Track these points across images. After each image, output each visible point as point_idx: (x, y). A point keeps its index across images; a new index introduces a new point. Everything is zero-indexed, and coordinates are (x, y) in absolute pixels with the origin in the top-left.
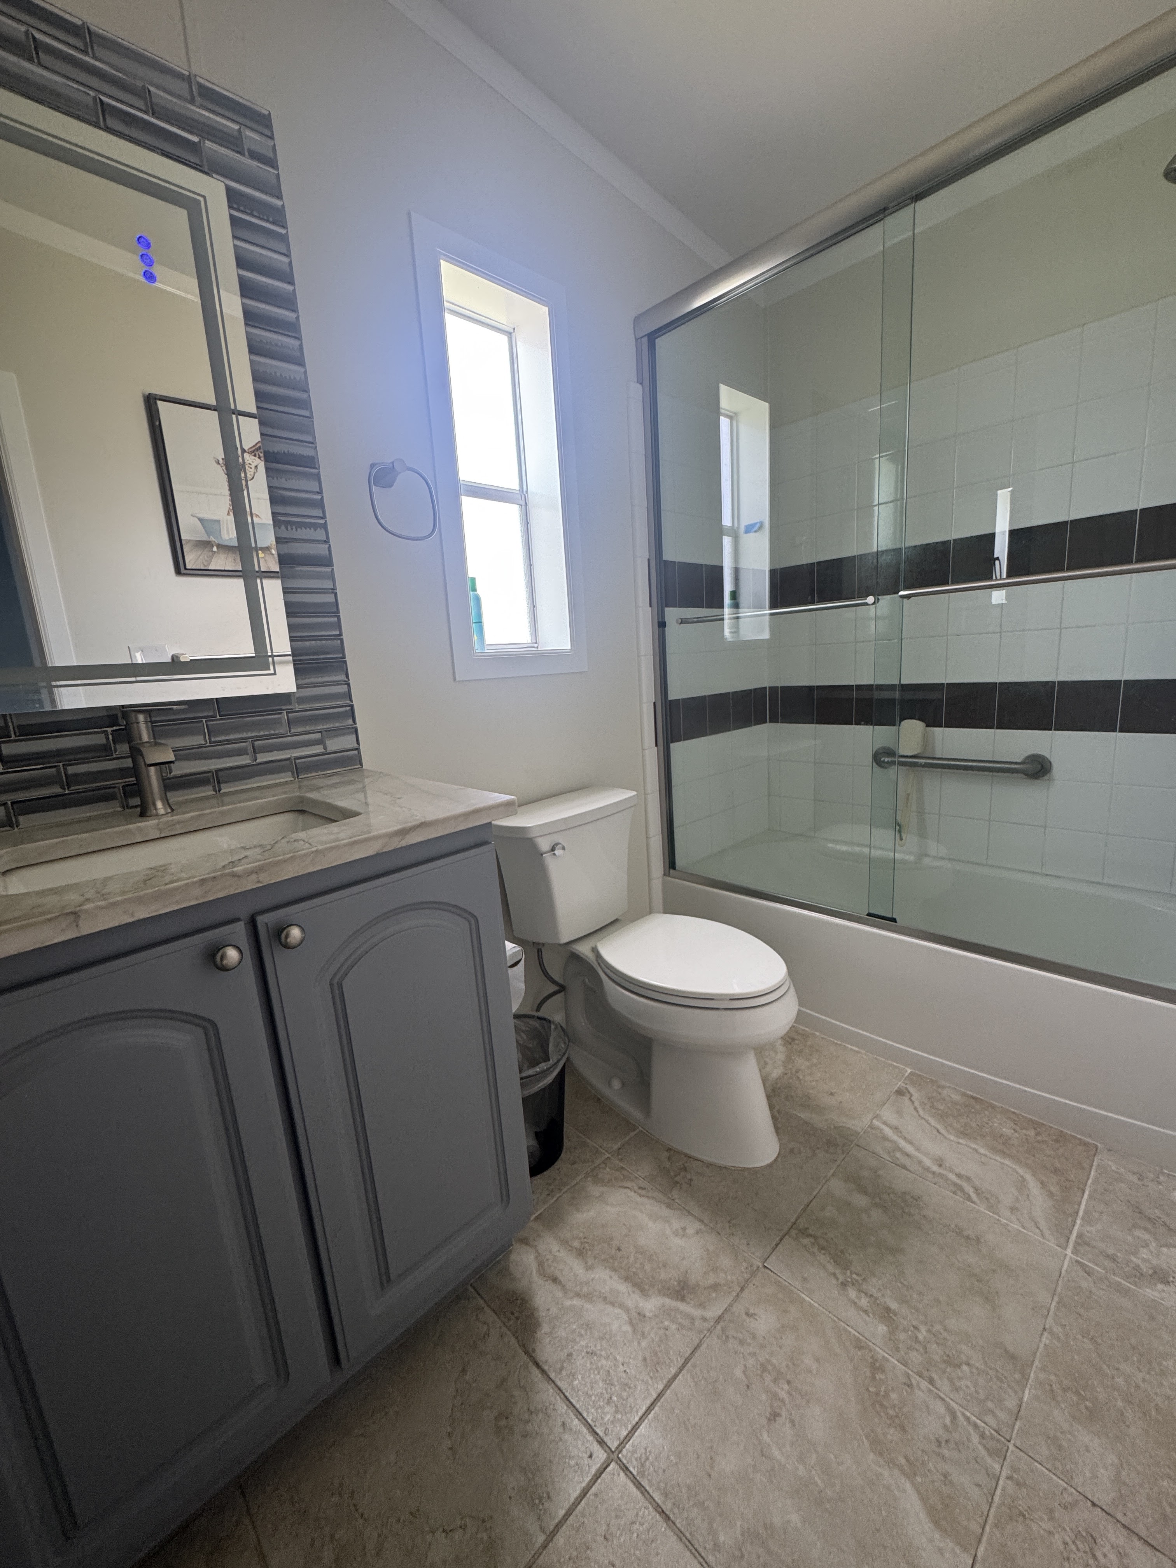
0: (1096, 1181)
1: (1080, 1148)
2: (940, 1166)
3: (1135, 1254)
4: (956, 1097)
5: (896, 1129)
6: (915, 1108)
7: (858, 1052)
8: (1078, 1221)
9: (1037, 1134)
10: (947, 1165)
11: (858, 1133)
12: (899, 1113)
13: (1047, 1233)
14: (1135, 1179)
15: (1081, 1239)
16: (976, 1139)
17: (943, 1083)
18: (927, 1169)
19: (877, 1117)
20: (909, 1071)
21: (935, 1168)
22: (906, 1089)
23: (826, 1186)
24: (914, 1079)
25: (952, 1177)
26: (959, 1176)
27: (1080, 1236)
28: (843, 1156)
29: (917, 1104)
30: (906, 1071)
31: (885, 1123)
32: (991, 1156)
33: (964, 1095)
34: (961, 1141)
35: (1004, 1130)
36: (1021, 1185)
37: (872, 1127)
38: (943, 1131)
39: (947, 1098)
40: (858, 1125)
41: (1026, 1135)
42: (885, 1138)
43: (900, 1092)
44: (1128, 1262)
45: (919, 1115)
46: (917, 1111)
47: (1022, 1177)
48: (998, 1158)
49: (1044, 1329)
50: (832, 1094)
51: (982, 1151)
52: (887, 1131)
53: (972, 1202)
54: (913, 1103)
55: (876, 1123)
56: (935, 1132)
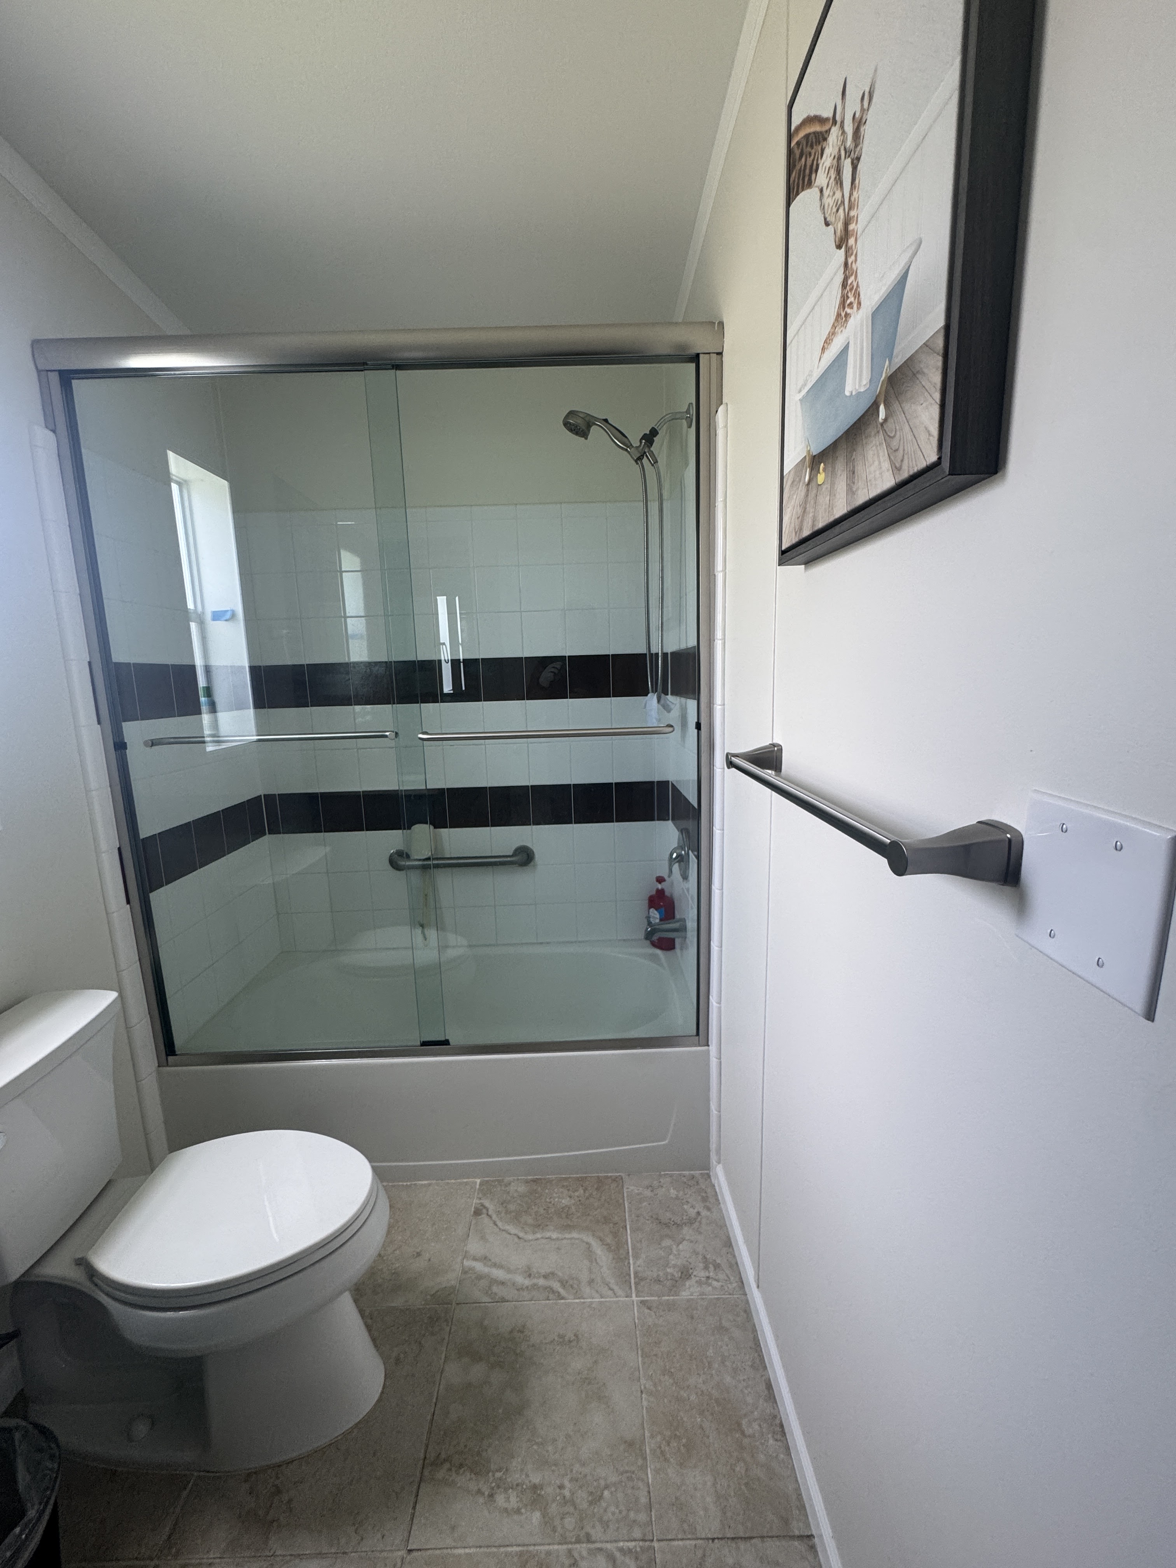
0: (630, 1211)
1: (614, 1185)
2: (530, 1276)
3: (667, 1265)
4: (522, 1189)
5: (485, 1259)
6: (495, 1224)
7: (430, 1185)
8: (631, 1262)
9: (585, 1190)
10: (535, 1271)
11: (453, 1287)
12: (483, 1238)
13: (616, 1288)
14: (648, 1193)
15: (639, 1279)
16: (547, 1226)
17: (507, 1179)
18: (520, 1289)
19: (466, 1256)
20: (478, 1181)
21: (527, 1282)
22: (482, 1205)
23: (443, 1382)
24: (486, 1189)
25: (541, 1282)
26: (545, 1277)
27: (636, 1273)
28: (448, 1329)
29: (494, 1217)
30: (476, 1182)
31: (475, 1259)
32: (560, 1236)
33: (527, 1182)
34: (539, 1236)
35: (563, 1201)
36: (589, 1252)
37: (465, 1272)
38: (521, 1235)
39: (515, 1195)
40: (450, 1279)
41: (578, 1197)
42: (480, 1277)
43: (477, 1213)
44: (666, 1274)
45: (500, 1229)
46: (496, 1225)
47: (587, 1243)
48: (567, 1236)
49: (642, 1392)
50: (419, 1254)
51: (554, 1235)
52: (479, 1266)
53: (563, 1298)
54: (490, 1217)
55: (468, 1263)
56: (516, 1240)
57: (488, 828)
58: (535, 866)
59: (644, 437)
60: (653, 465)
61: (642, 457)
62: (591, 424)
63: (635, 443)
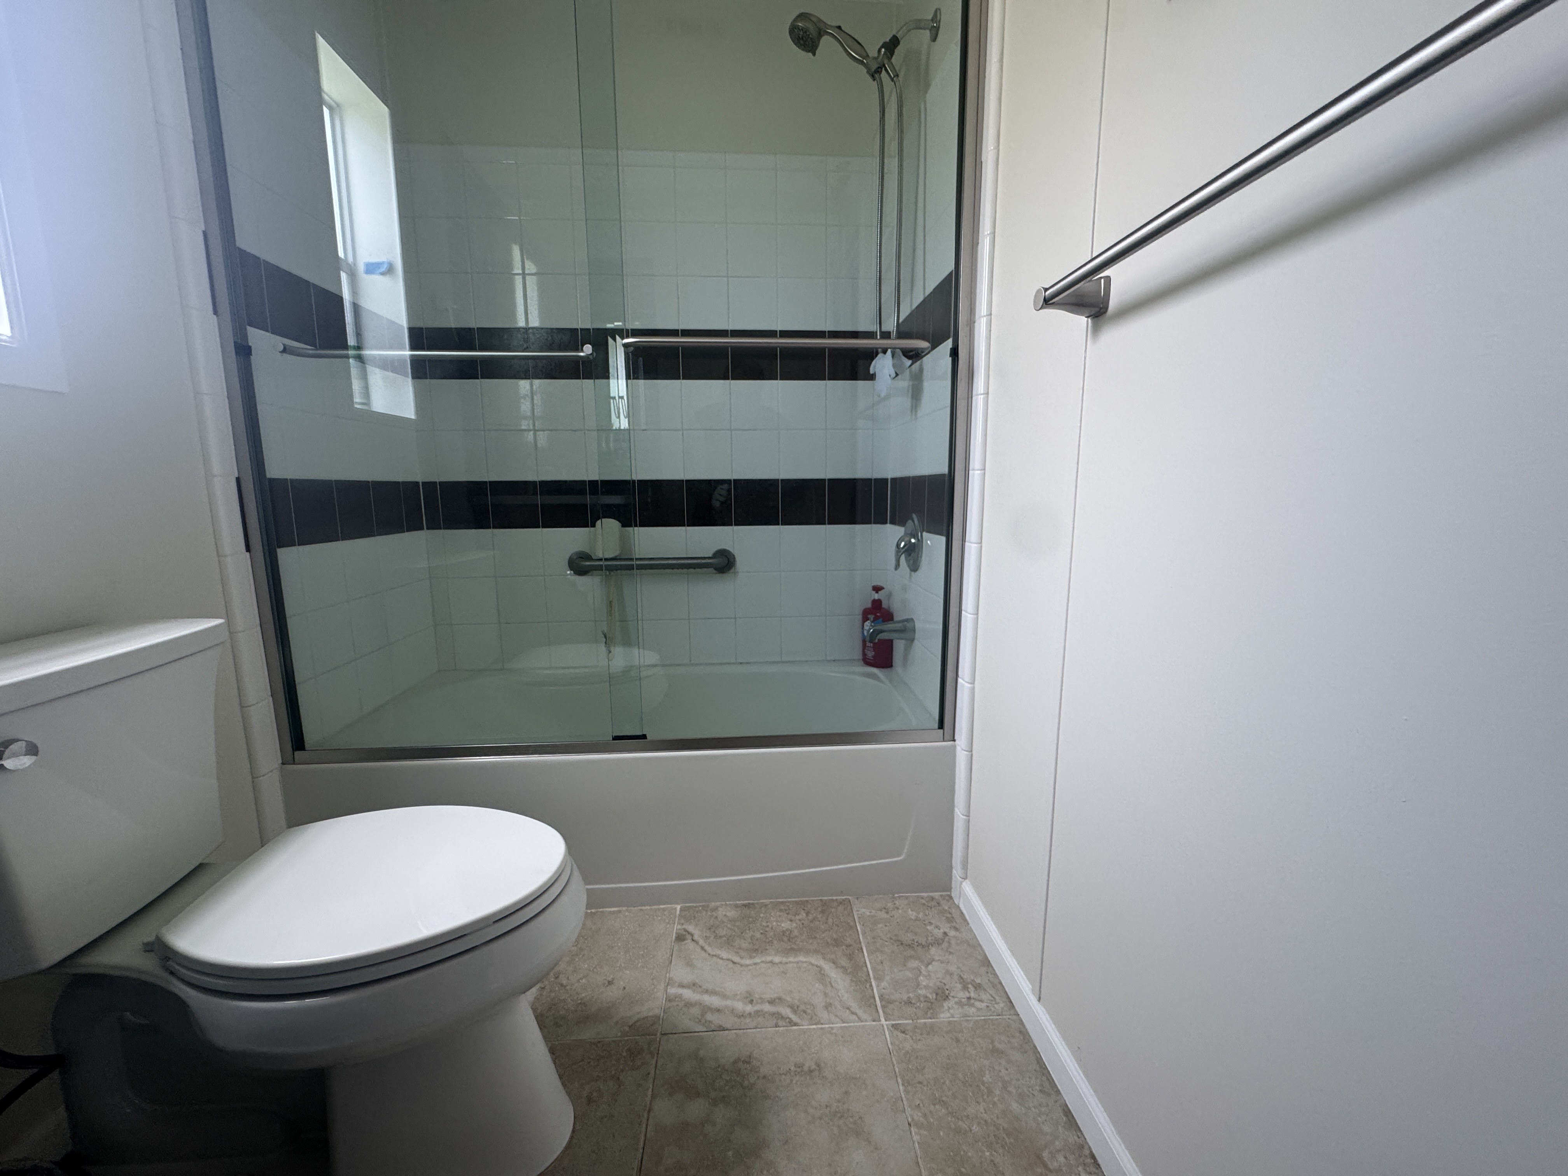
0: (864, 933)
1: (840, 908)
2: (751, 1002)
3: (918, 985)
4: (732, 913)
5: (693, 986)
6: (702, 948)
7: (620, 912)
8: (874, 984)
9: (808, 914)
10: (757, 996)
11: (658, 1017)
12: (689, 964)
13: (860, 1012)
14: (883, 915)
15: (887, 1002)
16: (766, 950)
17: (713, 904)
18: (742, 1016)
19: (670, 983)
20: (678, 907)
21: (749, 1008)
22: (685, 930)
23: (651, 1121)
24: (688, 915)
25: (767, 1008)
26: (771, 1002)
27: (882, 997)
28: (654, 1062)
29: (701, 942)
30: (676, 909)
31: (682, 986)
32: (784, 960)
33: (736, 906)
34: (757, 960)
35: (783, 925)
36: (822, 976)
37: (669, 1000)
38: (736, 959)
39: (725, 920)
40: (653, 1007)
41: (800, 920)
42: (689, 1004)
43: (680, 938)
44: (918, 997)
45: (709, 954)
46: (705, 951)
47: (817, 966)
48: (791, 959)
49: (910, 1124)
50: (610, 983)
51: (777, 959)
52: (687, 994)
53: (796, 1024)
54: (697, 943)
55: (672, 991)
56: (731, 965)
57: (683, 528)
58: (736, 573)
59: (884, 45)
60: (892, 80)
61: (879, 70)
62: (822, 33)
63: (873, 52)
